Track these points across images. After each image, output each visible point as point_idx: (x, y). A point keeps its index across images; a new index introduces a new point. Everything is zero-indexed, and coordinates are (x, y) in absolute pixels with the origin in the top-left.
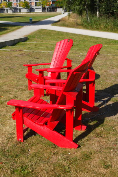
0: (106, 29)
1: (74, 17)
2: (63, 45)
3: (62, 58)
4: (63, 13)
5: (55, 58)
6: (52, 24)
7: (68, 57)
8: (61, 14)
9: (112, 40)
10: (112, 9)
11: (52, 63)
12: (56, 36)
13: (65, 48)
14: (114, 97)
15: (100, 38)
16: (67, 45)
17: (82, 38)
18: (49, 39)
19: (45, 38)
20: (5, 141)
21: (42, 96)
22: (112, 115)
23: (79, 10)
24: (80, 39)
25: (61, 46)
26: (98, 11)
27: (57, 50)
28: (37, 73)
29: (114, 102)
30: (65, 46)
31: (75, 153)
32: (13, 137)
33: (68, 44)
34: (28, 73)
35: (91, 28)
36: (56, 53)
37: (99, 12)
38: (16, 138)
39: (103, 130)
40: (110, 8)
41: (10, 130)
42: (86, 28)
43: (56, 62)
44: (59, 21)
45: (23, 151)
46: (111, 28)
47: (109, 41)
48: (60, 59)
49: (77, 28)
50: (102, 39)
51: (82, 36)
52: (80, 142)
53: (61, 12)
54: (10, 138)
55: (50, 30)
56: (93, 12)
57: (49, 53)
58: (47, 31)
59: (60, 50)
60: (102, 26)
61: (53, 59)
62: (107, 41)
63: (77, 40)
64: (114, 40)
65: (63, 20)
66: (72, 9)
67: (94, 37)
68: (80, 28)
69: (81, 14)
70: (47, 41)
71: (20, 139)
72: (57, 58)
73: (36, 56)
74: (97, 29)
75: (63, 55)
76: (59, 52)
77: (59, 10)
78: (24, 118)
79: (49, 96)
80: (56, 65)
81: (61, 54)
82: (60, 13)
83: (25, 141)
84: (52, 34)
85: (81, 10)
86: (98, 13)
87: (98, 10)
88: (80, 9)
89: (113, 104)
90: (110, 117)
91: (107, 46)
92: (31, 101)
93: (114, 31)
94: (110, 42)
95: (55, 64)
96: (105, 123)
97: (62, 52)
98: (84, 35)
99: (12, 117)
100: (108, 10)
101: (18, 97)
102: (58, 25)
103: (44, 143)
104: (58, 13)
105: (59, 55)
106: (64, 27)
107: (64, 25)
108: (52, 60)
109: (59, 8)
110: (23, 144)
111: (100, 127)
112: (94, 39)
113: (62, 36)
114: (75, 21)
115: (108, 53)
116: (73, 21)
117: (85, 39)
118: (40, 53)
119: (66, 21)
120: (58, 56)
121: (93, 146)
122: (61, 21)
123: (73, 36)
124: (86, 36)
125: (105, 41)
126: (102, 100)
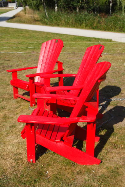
0: (67, 25)
1: (28, 12)
2: (50, 46)
3: (51, 60)
4: (15, 8)
5: (42, 61)
6: (7, 21)
7: (59, 59)
8: (13, 10)
9: (76, 36)
10: (71, 3)
11: (39, 66)
12: (15, 34)
13: (53, 49)
14: (111, 100)
15: (64, 34)
16: (55, 46)
17: (44, 35)
18: (9, 37)
19: (3, 36)
20: (14, 164)
21: (33, 105)
22: (119, 122)
23: (36, 5)
24: (42, 36)
25: (48, 47)
26: (56, 6)
27: (44, 52)
28: (27, 80)
29: (114, 107)
30: (53, 48)
31: (100, 170)
32: (22, 158)
33: (56, 44)
34: (13, 80)
35: (51, 24)
36: (42, 55)
37: (58, 6)
38: (25, 159)
39: (117, 139)
40: (69, 2)
41: (14, 149)
42: (46, 24)
43: (44, 65)
44: (14, 17)
45: (40, 174)
46: (73, 24)
47: (74, 37)
48: (48, 61)
49: (36, 24)
50: (66, 36)
51: (44, 32)
52: (99, 156)
53: (14, 7)
54: (18, 160)
55: (6, 28)
56: (52, 7)
57: (18, 53)
58: (4, 29)
59: (47, 52)
60: (63, 22)
61: (40, 61)
62: (72, 38)
63: (39, 38)
64: (79, 36)
65: (19, 16)
66: (29, 4)
67: (57, 34)
68: (39, 24)
69: (38, 10)
70: (7, 40)
71: (31, 160)
72: (45, 61)
73: (6, 58)
74: (58, 25)
75: (51, 58)
76: (46, 54)
77: (10, 5)
78: (36, 136)
79: (49, 105)
80: (44, 69)
81: (49, 56)
82: (12, 8)
83: (37, 161)
84: (11, 32)
85: (38, 5)
86: (56, 8)
87: (56, 4)
88: (37, 3)
89: (114, 108)
90: (117, 124)
91: (74, 43)
92: (37, 115)
93: (76, 27)
94: (76, 39)
95: (43, 67)
96: (115, 131)
97: (50, 54)
98: (46, 32)
99: (21, 136)
100: (67, 5)
101: (6, 108)
102: (14, 21)
103: (61, 162)
104: (10, 8)
105: (46, 57)
106: (21, 23)
107: (20, 22)
108: (39, 63)
109: (10, 2)
110: (36, 165)
111: (112, 136)
112: (57, 36)
113: (22, 34)
114: (31, 17)
115: (80, 51)
116: (29, 16)
117: (48, 36)
118: (8, 54)
119: (21, 17)
120: (45, 59)
121: (115, 159)
122: (16, 16)
123: (34, 34)
124: (48, 33)
125: (70, 37)
126: (101, 105)
